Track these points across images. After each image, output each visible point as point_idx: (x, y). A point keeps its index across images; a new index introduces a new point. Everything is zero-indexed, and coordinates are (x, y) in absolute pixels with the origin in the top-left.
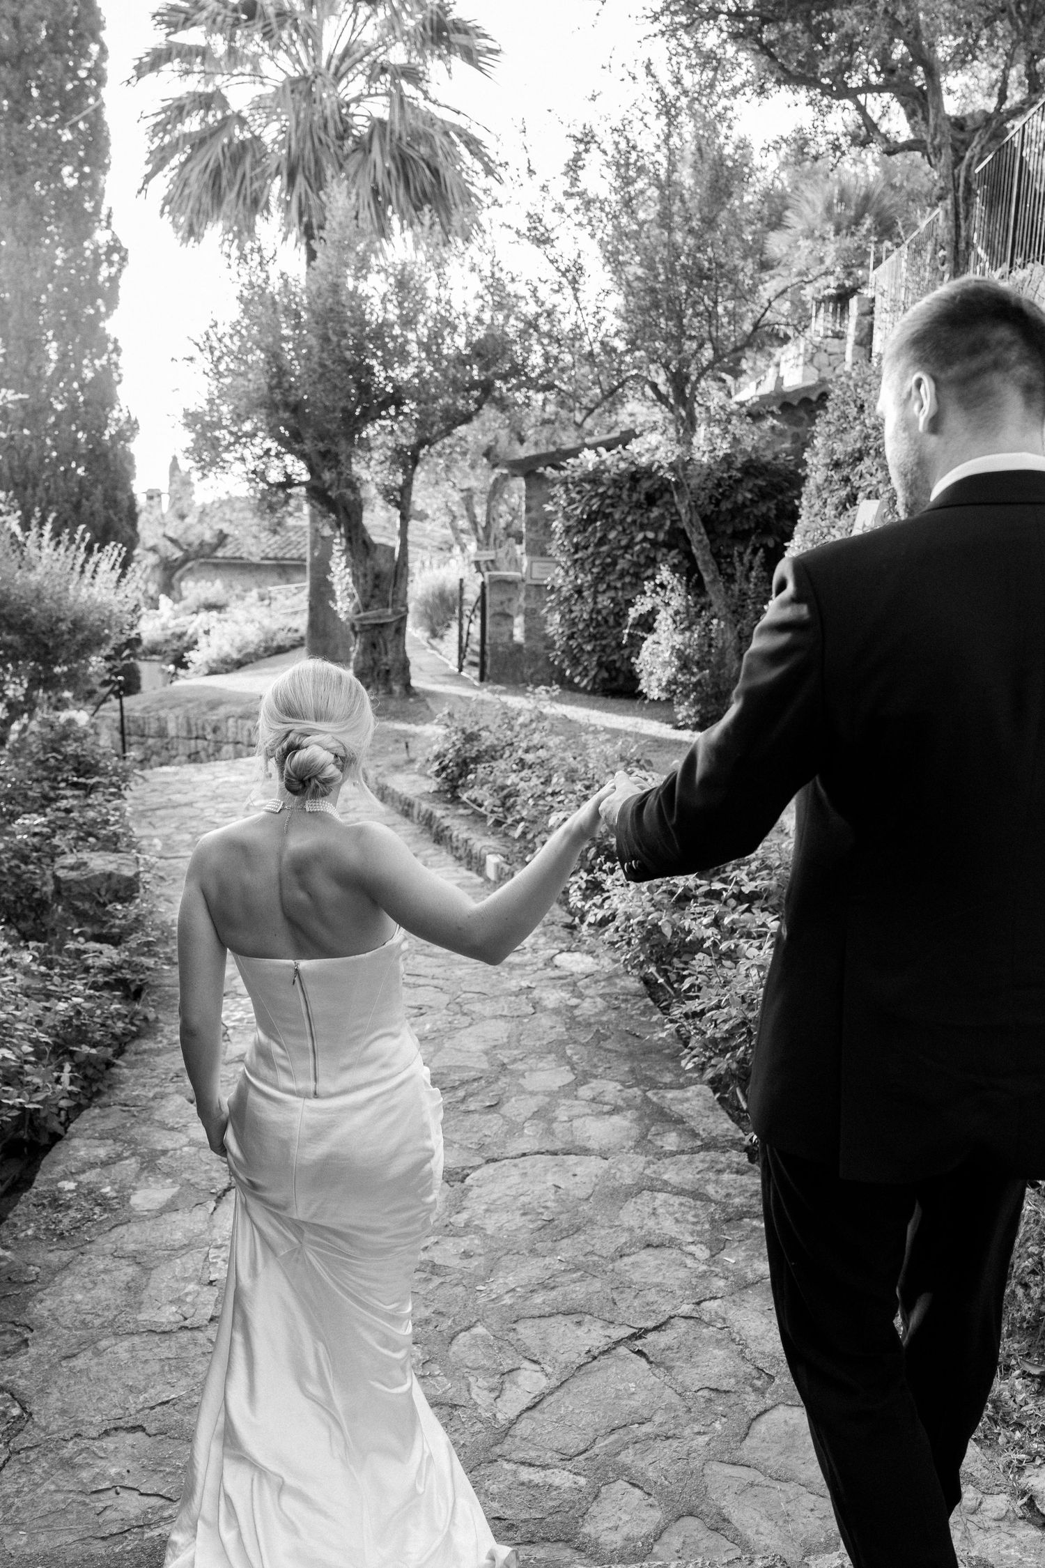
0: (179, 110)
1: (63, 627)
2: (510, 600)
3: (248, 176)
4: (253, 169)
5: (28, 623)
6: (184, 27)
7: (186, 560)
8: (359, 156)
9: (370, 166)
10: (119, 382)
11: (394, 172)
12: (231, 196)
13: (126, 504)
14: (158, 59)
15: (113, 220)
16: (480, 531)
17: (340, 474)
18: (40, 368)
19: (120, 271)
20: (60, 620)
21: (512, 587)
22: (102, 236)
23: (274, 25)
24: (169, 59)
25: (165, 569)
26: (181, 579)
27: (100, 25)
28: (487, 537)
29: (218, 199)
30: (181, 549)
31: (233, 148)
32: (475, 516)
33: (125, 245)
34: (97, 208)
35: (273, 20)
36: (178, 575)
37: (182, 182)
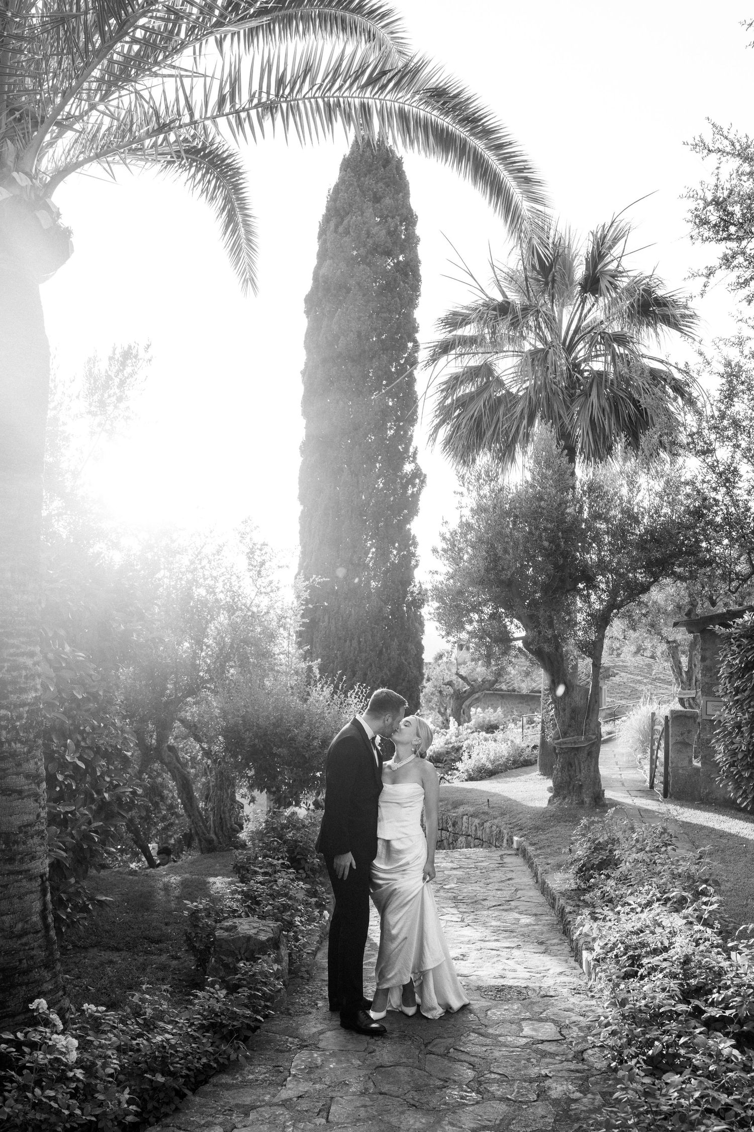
0: (455, 382)
1: (315, 743)
2: (689, 732)
3: (501, 419)
4: (505, 415)
5: (293, 739)
6: (461, 326)
7: (473, 692)
8: (582, 399)
9: (589, 404)
10: (416, 566)
11: (608, 408)
12: (489, 434)
13: (414, 652)
14: (445, 348)
15: (418, 456)
16: (684, 674)
17: (540, 632)
18: (360, 558)
19: (420, 489)
20: (314, 738)
21: (691, 721)
22: (408, 468)
23: (520, 317)
24: (453, 348)
25: (457, 699)
26: (469, 706)
27: (415, 329)
28: (690, 679)
29: (480, 435)
30: (469, 684)
31: (492, 401)
32: (680, 663)
33: (424, 471)
34: (406, 450)
35: (520, 314)
36: (467, 703)
37: (457, 428)
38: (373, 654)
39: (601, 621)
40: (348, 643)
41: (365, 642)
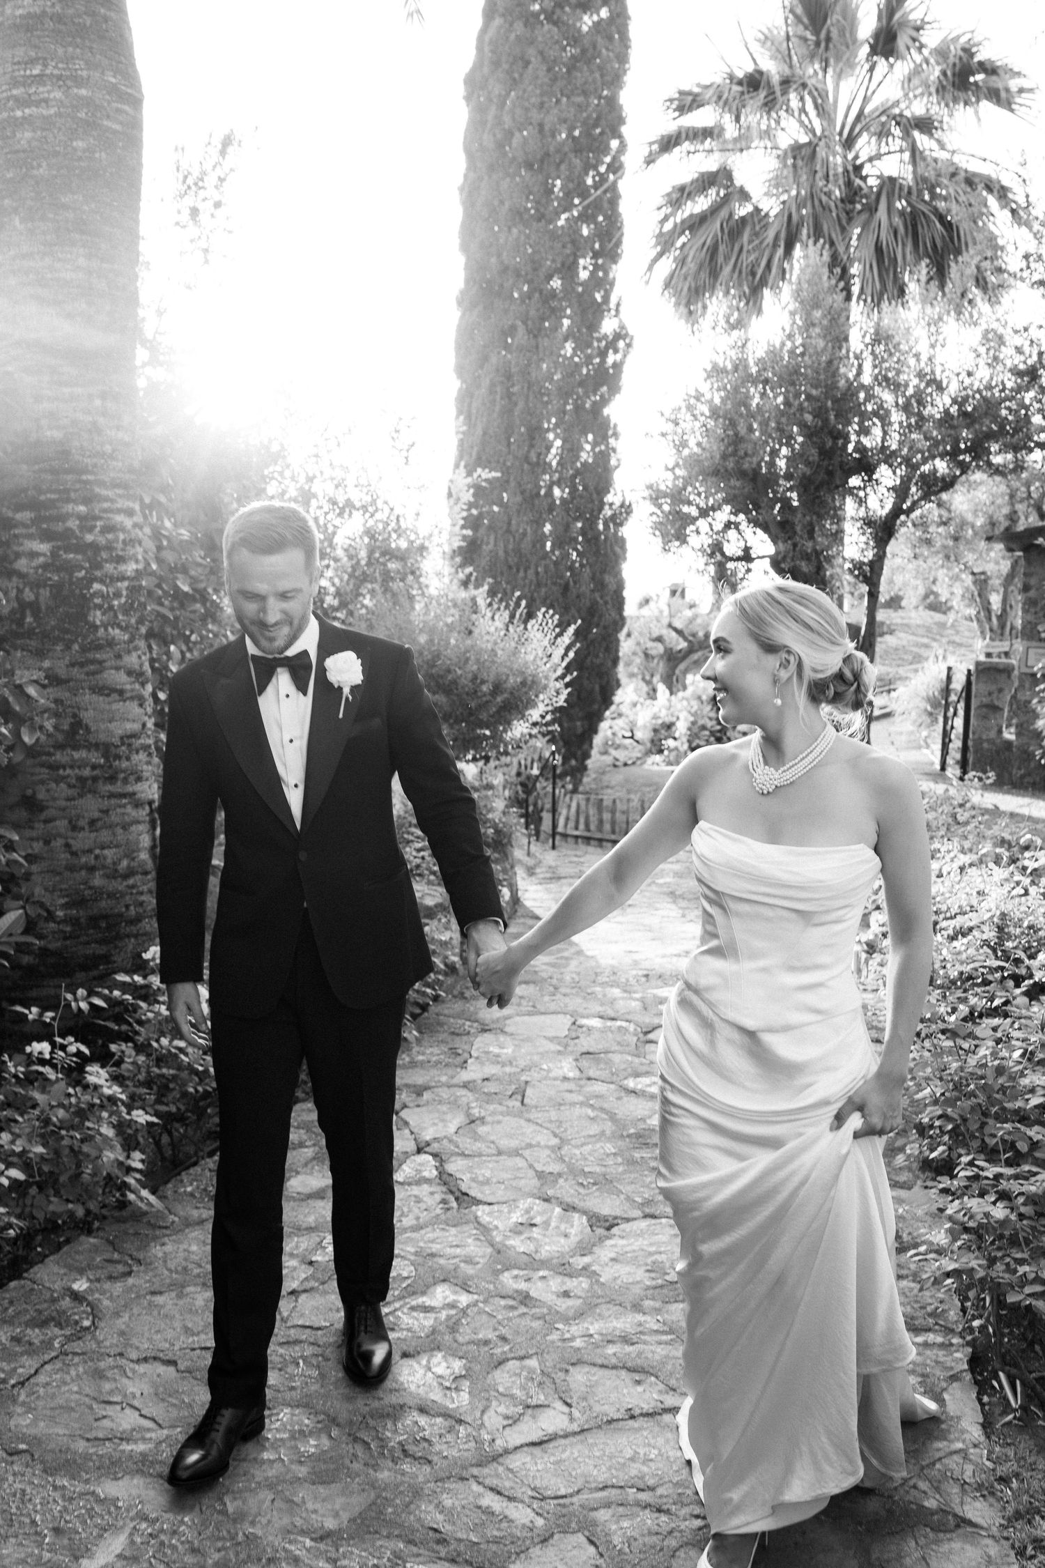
0: (682, 194)
1: (485, 688)
2: (1000, 690)
3: (745, 249)
4: (750, 242)
5: (454, 682)
6: (690, 109)
7: (690, 651)
8: (864, 216)
9: (874, 224)
10: (617, 467)
11: (901, 230)
12: (727, 270)
13: (612, 587)
14: (668, 143)
15: (621, 309)
16: (994, 620)
18: (539, 454)
19: (625, 356)
21: (1004, 676)
22: (608, 326)
23: (778, 93)
24: (677, 143)
25: (669, 660)
27: (621, 121)
28: (1002, 627)
29: (714, 273)
30: (685, 639)
31: (732, 223)
32: (989, 603)
33: (631, 332)
34: (606, 299)
35: (777, 89)
36: (682, 666)
37: (681, 262)
38: (555, 588)
39: (883, 531)
40: (521, 574)
41: (546, 572)
